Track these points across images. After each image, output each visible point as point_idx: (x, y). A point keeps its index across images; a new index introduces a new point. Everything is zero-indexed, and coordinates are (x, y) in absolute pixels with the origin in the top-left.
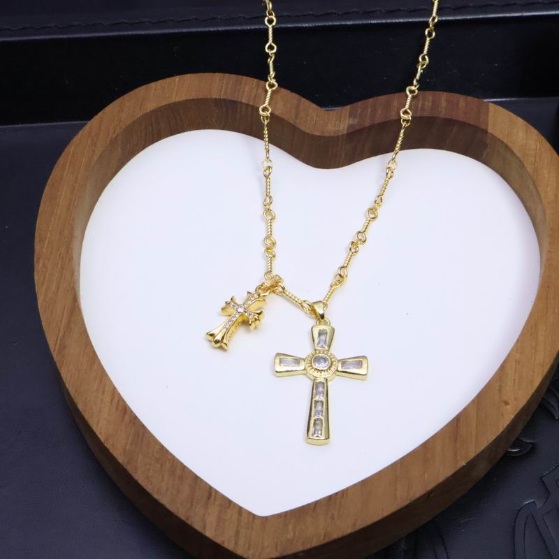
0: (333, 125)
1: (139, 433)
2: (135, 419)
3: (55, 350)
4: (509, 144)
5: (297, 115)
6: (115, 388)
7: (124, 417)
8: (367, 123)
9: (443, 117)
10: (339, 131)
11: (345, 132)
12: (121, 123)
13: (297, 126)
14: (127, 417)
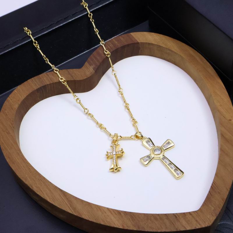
0: (87, 72)
1: (132, 216)
2: (126, 213)
3: (72, 212)
4: (150, 42)
5: (72, 76)
6: (108, 208)
7: (121, 215)
8: (98, 64)
9: (120, 46)
10: (91, 72)
11: (94, 71)
12: (11, 119)
13: (76, 80)
14: (122, 214)
